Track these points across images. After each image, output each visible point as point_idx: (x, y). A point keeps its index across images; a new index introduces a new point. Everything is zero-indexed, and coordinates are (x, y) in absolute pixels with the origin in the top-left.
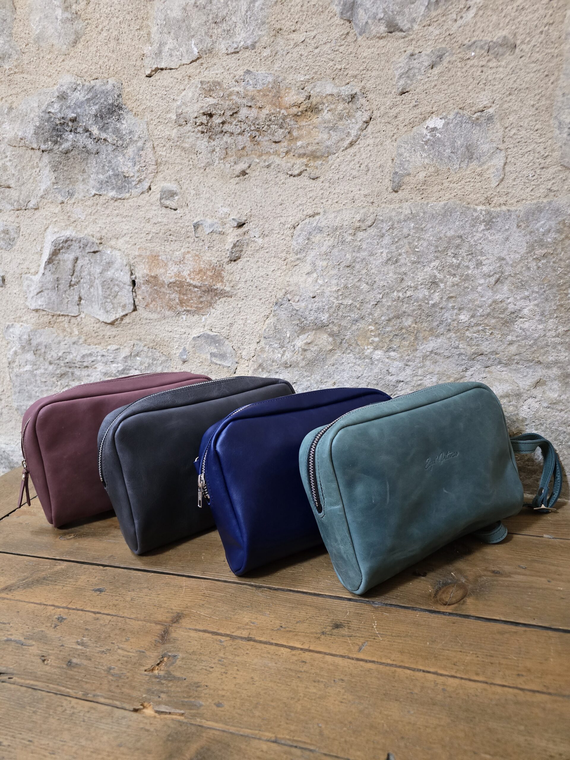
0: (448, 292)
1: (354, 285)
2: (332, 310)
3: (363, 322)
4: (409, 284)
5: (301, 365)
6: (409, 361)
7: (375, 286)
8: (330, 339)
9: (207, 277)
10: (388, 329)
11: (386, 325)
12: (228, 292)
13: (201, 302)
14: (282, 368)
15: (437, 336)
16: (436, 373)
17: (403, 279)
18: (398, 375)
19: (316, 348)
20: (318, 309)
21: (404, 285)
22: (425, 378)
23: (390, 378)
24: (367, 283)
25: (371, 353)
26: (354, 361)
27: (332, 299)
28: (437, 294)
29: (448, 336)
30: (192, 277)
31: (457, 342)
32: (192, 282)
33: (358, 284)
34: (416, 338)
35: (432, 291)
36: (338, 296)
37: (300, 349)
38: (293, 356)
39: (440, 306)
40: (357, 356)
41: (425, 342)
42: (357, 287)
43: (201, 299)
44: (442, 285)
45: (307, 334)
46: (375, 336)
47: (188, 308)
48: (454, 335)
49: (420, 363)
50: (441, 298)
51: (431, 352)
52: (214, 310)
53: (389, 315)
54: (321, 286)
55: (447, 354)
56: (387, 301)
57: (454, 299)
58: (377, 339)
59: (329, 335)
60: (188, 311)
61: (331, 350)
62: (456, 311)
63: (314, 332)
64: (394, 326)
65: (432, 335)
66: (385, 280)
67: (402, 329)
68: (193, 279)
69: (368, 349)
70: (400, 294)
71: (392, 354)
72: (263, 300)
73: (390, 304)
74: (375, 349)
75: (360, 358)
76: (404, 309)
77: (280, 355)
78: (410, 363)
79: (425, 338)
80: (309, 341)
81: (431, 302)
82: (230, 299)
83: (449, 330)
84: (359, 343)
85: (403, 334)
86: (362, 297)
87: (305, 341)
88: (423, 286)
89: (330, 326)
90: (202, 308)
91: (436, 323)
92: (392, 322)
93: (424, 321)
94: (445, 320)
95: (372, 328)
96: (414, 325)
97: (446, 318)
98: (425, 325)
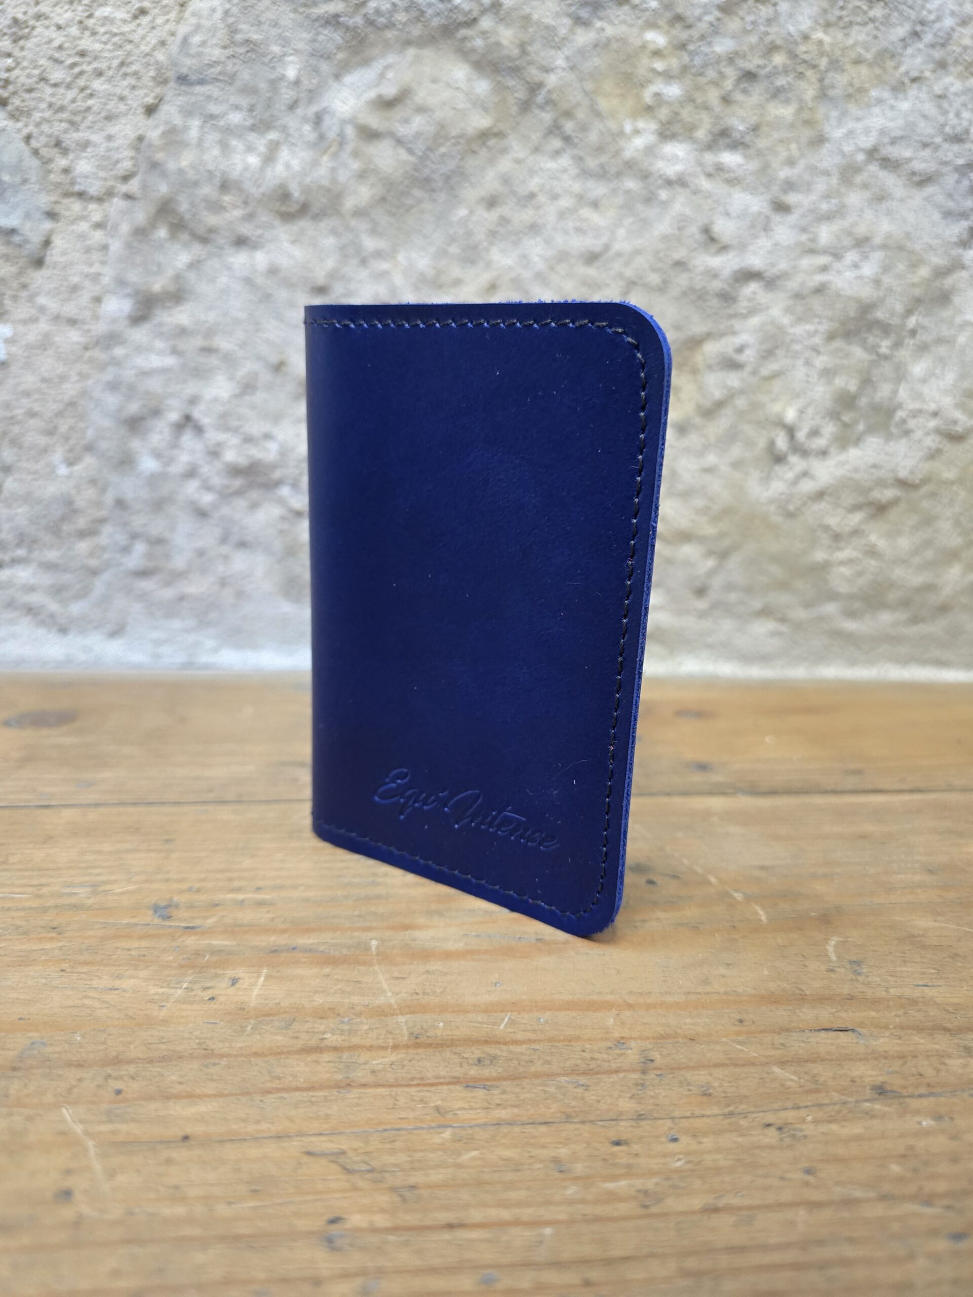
3: (621, 15)
5: (349, 203)
6: (790, 186)
8: (483, 86)
10: (722, 46)
11: (715, 30)
14: (264, 217)
15: (899, 88)
16: (878, 240)
18: (742, 247)
19: (418, 123)
22: (837, 265)
23: (715, 261)
25: (649, 150)
26: (577, 187)
29: (938, 89)
34: (823, 95)
37: (350, 131)
38: (315, 163)
40: (592, 163)
41: (853, 109)
46: (668, 76)
48: (957, 86)
49: (827, 196)
51: (872, 153)
55: (923, 163)
58: (673, 91)
59: (477, 64)
61: (484, 136)
63: (411, 51)
64: (746, 32)
65: (880, 81)
67: (773, 48)
69: (637, 132)
71: (730, 159)
74: (666, 134)
75: (602, 174)
77: (253, 160)
78: (792, 198)
79: (855, 94)
83: (942, 65)
84: (603, 104)
85: (775, 73)
87: (372, 94)
91: (902, 31)
92: (737, 19)
93: (859, 19)
94: (932, 17)
95: (657, 38)
96: (819, 35)
97: (938, 10)
98: (859, 35)
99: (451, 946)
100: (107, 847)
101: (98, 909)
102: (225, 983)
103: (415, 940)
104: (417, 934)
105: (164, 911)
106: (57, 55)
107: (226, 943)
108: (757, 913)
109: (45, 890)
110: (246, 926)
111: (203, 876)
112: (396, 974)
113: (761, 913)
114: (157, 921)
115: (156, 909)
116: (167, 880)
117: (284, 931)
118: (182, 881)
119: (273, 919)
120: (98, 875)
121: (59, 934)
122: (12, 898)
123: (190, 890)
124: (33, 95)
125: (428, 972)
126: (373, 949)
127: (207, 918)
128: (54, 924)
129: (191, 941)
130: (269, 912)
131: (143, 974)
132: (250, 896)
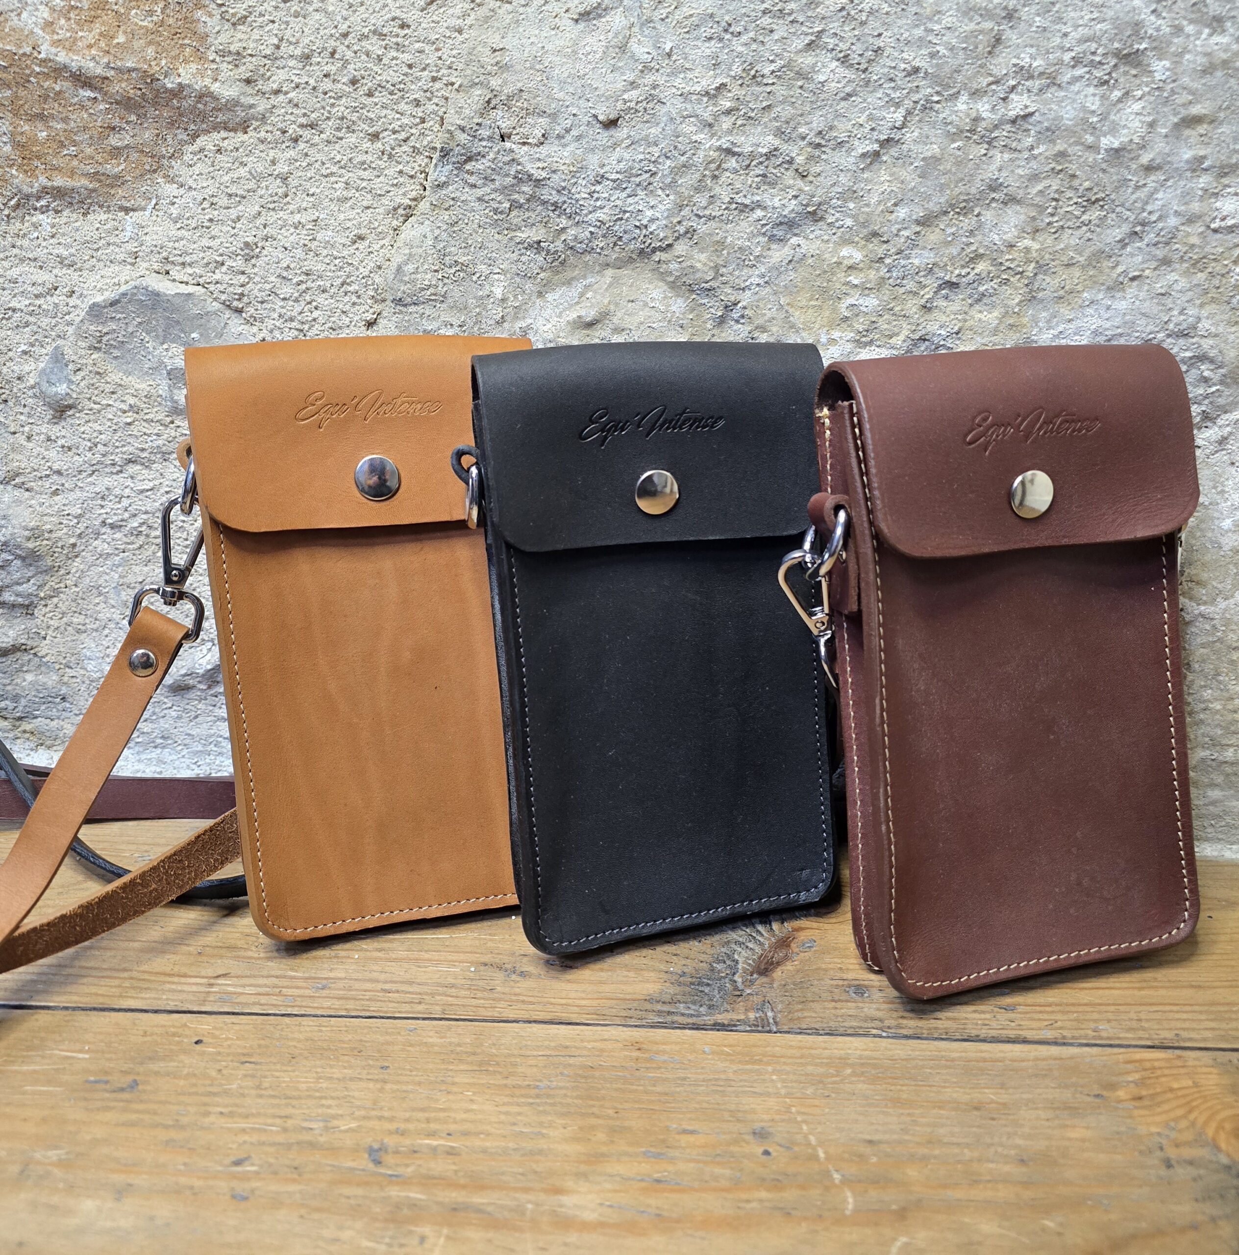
0: (1186, 97)
1: (788, 65)
2: (687, 181)
3: (816, 231)
4: (1025, 61)
7: (878, 71)
8: (678, 304)
9: (132, 35)
10: (919, 259)
11: (913, 243)
12: (233, 105)
13: (116, 152)
15: (1116, 287)
17: (998, 40)
20: (629, 173)
21: (1001, 64)
24: (844, 60)
27: (688, 128)
28: (1137, 107)
29: (1159, 287)
30: (63, 34)
31: (1192, 311)
32: (62, 57)
33: (806, 60)
34: (1031, 299)
35: (1117, 94)
36: (716, 117)
39: (1145, 159)
41: (1065, 312)
42: (800, 74)
43: (114, 141)
44: (1160, 67)
45: (579, 286)
46: (864, 289)
47: (59, 181)
48: (1183, 283)
50: (1152, 125)
52: (171, 189)
53: (928, 198)
54: (646, 68)
56: (924, 140)
57: (1202, 129)
58: (871, 302)
59: (673, 285)
60: (59, 193)
62: (1204, 180)
63: (610, 272)
64: (946, 244)
65: (1094, 282)
66: (921, 42)
67: (977, 257)
68: (70, 45)
69: (832, 341)
70: (983, 107)
72: (389, 139)
73: (935, 149)
76: (990, 172)
80: (590, 314)
81: (1106, 142)
82: (241, 137)
83: (1166, 262)
84: (798, 316)
85: (980, 279)
86: (817, 122)
87: (573, 315)
88: (1080, 71)
89: (680, 248)
90: (117, 180)
91: (1118, 233)
92: (937, 230)
93: (1070, 224)
94: (1154, 218)
95: (853, 254)
96: (1027, 242)
97: (1161, 210)
98: (1070, 239)
99: (589, 1216)
100: (337, 1073)
101: (327, 1149)
102: (415, 1241)
103: (561, 1206)
104: (565, 1199)
105: (376, 1155)
106: (285, 274)
107: (419, 1196)
108: (845, 1201)
109: (290, 1123)
110: (435, 1178)
111: (407, 1115)
112: (541, 1245)
113: (851, 1200)
114: (371, 1166)
115: (371, 1151)
116: (380, 1118)
117: (464, 1187)
118: (391, 1119)
119: (456, 1172)
120: (329, 1107)
121: (300, 1175)
122: (265, 1131)
123: (397, 1132)
124: (265, 305)
125: (566, 1244)
126: (528, 1213)
127: (407, 1166)
128: (296, 1164)
129: (395, 1192)
130: (454, 1163)
131: (359, 1225)
132: (442, 1142)
